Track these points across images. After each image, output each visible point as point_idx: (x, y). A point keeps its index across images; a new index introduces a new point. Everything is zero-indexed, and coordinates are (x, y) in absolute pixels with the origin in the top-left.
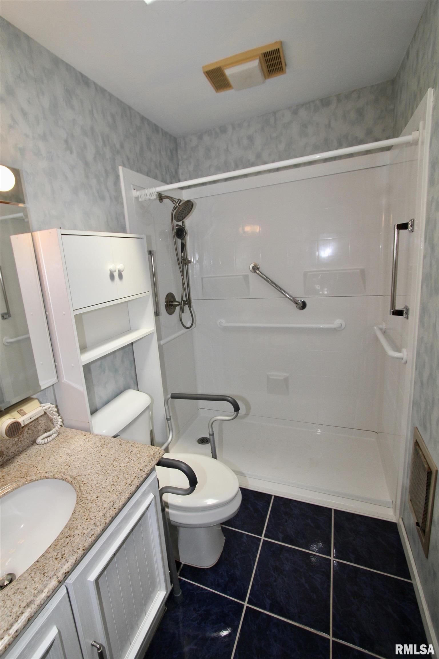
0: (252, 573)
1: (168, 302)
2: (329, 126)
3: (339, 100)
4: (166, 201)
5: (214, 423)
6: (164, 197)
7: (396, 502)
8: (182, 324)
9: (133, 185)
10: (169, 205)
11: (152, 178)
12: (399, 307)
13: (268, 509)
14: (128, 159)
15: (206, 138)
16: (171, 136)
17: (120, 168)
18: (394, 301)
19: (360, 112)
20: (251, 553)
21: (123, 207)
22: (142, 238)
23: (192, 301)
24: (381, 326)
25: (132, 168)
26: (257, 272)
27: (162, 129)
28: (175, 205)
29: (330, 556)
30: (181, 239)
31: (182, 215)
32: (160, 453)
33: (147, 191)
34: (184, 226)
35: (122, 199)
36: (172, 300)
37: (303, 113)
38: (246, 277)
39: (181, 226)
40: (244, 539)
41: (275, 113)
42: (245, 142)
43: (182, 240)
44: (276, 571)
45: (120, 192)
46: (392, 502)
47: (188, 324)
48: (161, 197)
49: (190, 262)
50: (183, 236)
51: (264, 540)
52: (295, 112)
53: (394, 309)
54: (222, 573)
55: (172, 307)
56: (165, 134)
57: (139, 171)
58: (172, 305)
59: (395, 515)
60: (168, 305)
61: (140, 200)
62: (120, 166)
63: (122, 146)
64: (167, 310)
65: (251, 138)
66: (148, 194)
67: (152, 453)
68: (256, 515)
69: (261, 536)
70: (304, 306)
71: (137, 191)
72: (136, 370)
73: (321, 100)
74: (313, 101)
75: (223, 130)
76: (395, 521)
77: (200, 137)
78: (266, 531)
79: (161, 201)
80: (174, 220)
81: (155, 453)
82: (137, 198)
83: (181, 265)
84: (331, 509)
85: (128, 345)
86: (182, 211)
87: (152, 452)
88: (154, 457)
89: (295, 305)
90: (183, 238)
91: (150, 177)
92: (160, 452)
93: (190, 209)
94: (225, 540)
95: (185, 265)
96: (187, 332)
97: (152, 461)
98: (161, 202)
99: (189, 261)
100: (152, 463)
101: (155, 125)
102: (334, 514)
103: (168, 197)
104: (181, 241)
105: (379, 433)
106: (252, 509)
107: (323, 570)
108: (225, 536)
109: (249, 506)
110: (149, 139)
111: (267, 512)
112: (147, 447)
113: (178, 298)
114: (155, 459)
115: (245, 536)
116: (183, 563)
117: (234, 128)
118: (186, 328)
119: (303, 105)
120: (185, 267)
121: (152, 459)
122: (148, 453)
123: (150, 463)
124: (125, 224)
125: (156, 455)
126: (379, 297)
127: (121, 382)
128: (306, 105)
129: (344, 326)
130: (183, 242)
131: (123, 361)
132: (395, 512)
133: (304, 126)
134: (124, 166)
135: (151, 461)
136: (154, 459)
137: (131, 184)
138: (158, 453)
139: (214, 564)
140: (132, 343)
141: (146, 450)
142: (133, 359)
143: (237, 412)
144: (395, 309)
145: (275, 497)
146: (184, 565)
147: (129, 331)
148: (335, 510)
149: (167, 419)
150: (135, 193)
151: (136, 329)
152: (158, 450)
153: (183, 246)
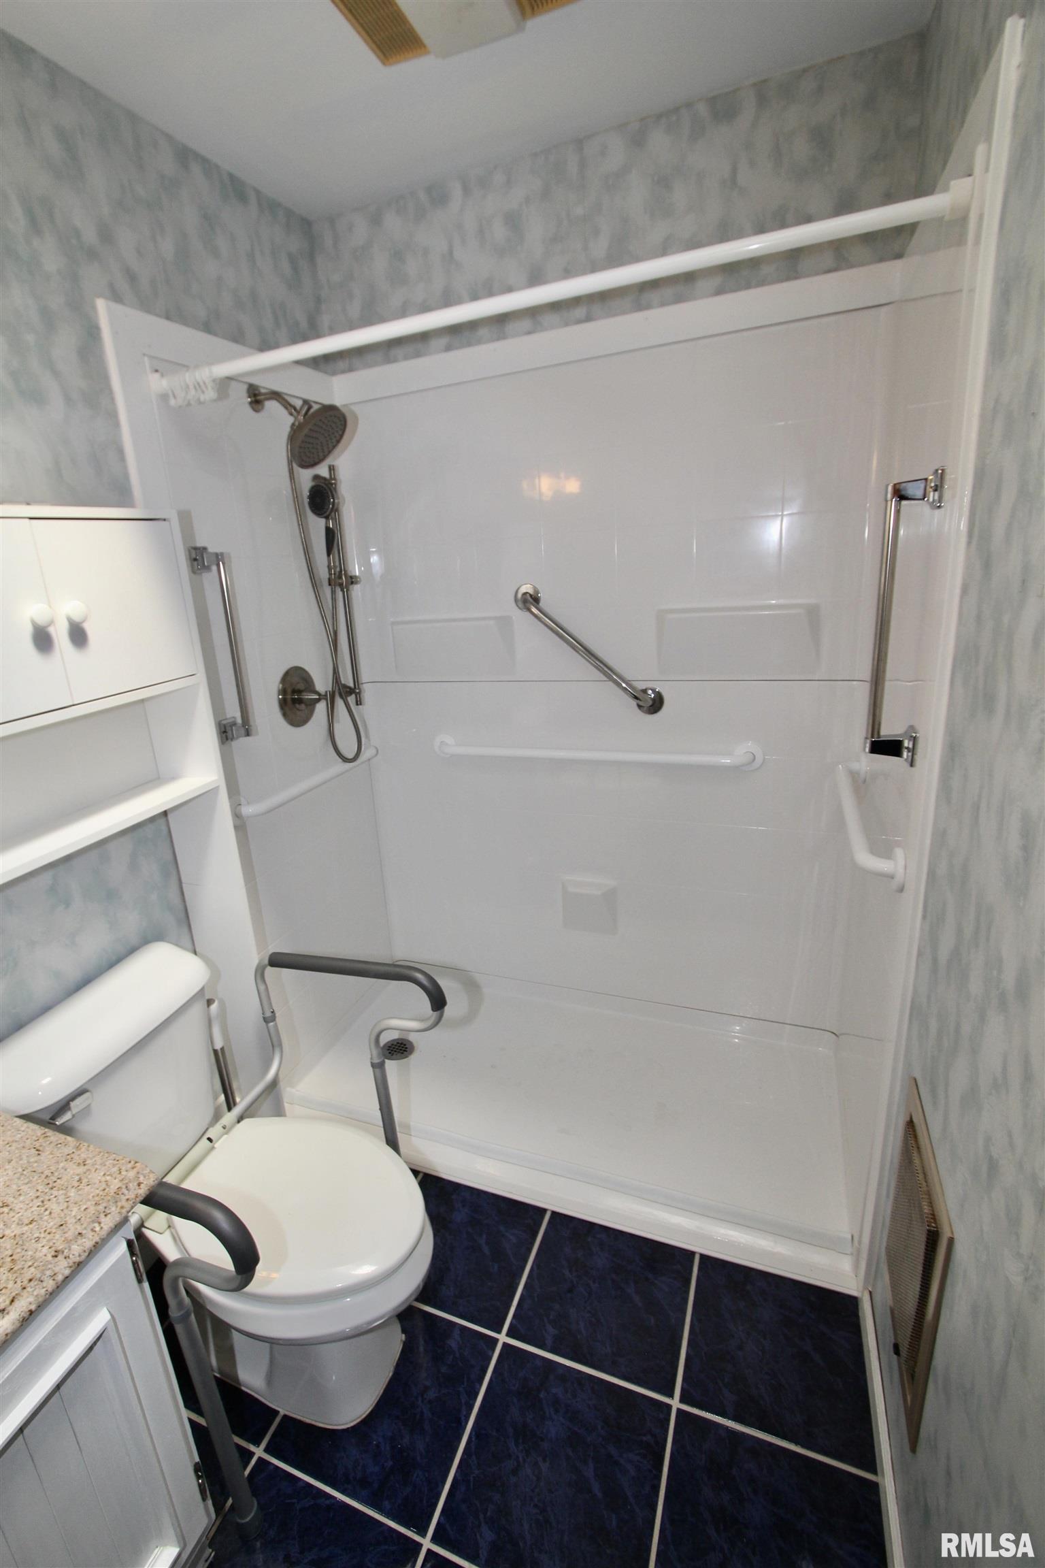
0: (459, 1445)
1: (289, 691)
2: (732, 182)
3: (762, 100)
4: (272, 406)
5: (385, 1032)
6: (265, 394)
7: (860, 1236)
8: (336, 752)
9: (151, 357)
10: (278, 421)
11: (225, 337)
12: (888, 731)
13: (530, 1250)
14: (132, 278)
15: (392, 222)
16: (289, 213)
17: (101, 305)
18: (877, 714)
19: (822, 138)
20: (465, 1384)
21: (117, 425)
22: (165, 520)
23: (364, 685)
24: (855, 766)
25: (145, 305)
26: (534, 610)
27: (258, 192)
28: (296, 418)
29: (671, 1395)
30: (325, 515)
31: (313, 448)
32: (139, 1185)
33: (189, 377)
34: (335, 479)
35: (113, 400)
36: (301, 686)
37: (660, 142)
38: (504, 622)
39: (325, 479)
40: (453, 1343)
41: (579, 143)
42: (499, 231)
43: (327, 518)
44: (521, 1441)
45: (105, 378)
46: (852, 1237)
47: (350, 753)
48: (255, 395)
49: (353, 580)
50: (327, 509)
51: (505, 1345)
52: (638, 141)
53: (876, 736)
54: (378, 1446)
55: (303, 706)
56: (271, 207)
57: (174, 314)
58: (300, 701)
59: (856, 1276)
60: (289, 701)
61: (172, 402)
62: (98, 297)
63: (106, 236)
64: (285, 715)
65: (513, 221)
66: (191, 387)
67: (115, 1184)
68: (496, 1267)
69: (499, 1332)
70: (656, 704)
71: (162, 375)
72: (184, 885)
73: (712, 101)
74: (689, 105)
75: (438, 196)
76: (854, 1293)
77: (376, 220)
78: (515, 1316)
79: (256, 407)
80: (295, 466)
81: (124, 1187)
82: (164, 397)
83: (327, 590)
84: (693, 1253)
85: (152, 820)
86: (309, 436)
87: (117, 1181)
88: (116, 1202)
89: (634, 703)
90: (328, 513)
91: (216, 335)
92: (142, 1179)
93: (340, 433)
94: (405, 1344)
95: (342, 590)
96: (347, 771)
97: (106, 1215)
98: (256, 411)
99: (351, 577)
100: (102, 1225)
101: (232, 177)
102: (700, 1269)
103: (276, 396)
104: (326, 523)
105: (841, 1037)
106: (486, 1250)
107: (648, 1438)
108: (403, 1331)
109: (482, 1241)
110: (209, 221)
111: (526, 1261)
112: (107, 1163)
113: (322, 683)
114: (117, 1207)
115: (456, 1333)
116: (282, 1412)
117: (466, 190)
118: (345, 760)
119: (659, 116)
120: (340, 595)
121: (105, 1208)
122: (104, 1186)
123: (96, 1225)
124: (126, 476)
125: (126, 1192)
126: (855, 683)
127: (131, 922)
128: (668, 116)
129: (759, 760)
130: (331, 526)
131: (134, 866)
132: (856, 1266)
133: (663, 182)
134: (116, 297)
135: (102, 1216)
136: (113, 1209)
137: (144, 355)
138: (132, 1186)
139: (364, 1416)
140: (165, 813)
141: (102, 1173)
142: (169, 857)
143: (439, 1012)
144: (879, 732)
145: (554, 1213)
146: (285, 1416)
147: (156, 780)
148: (703, 1256)
149: (266, 1020)
150: (157, 384)
151: (173, 778)
152: (138, 1173)
153: (332, 539)
